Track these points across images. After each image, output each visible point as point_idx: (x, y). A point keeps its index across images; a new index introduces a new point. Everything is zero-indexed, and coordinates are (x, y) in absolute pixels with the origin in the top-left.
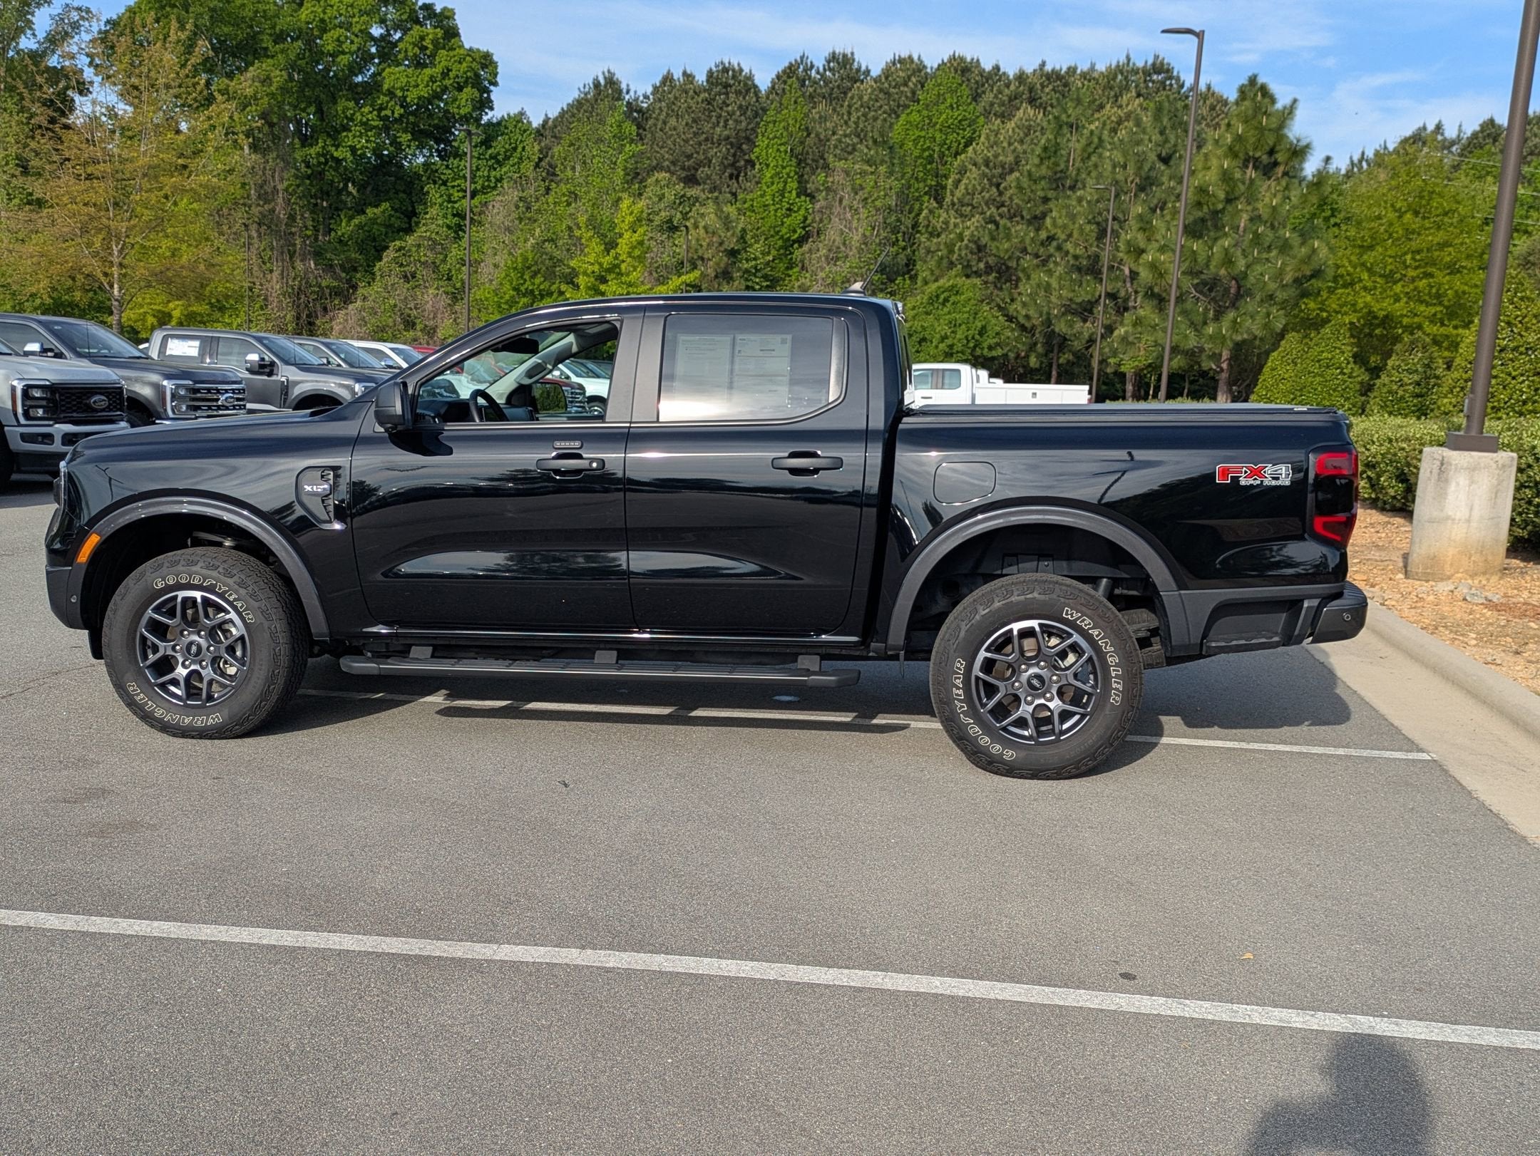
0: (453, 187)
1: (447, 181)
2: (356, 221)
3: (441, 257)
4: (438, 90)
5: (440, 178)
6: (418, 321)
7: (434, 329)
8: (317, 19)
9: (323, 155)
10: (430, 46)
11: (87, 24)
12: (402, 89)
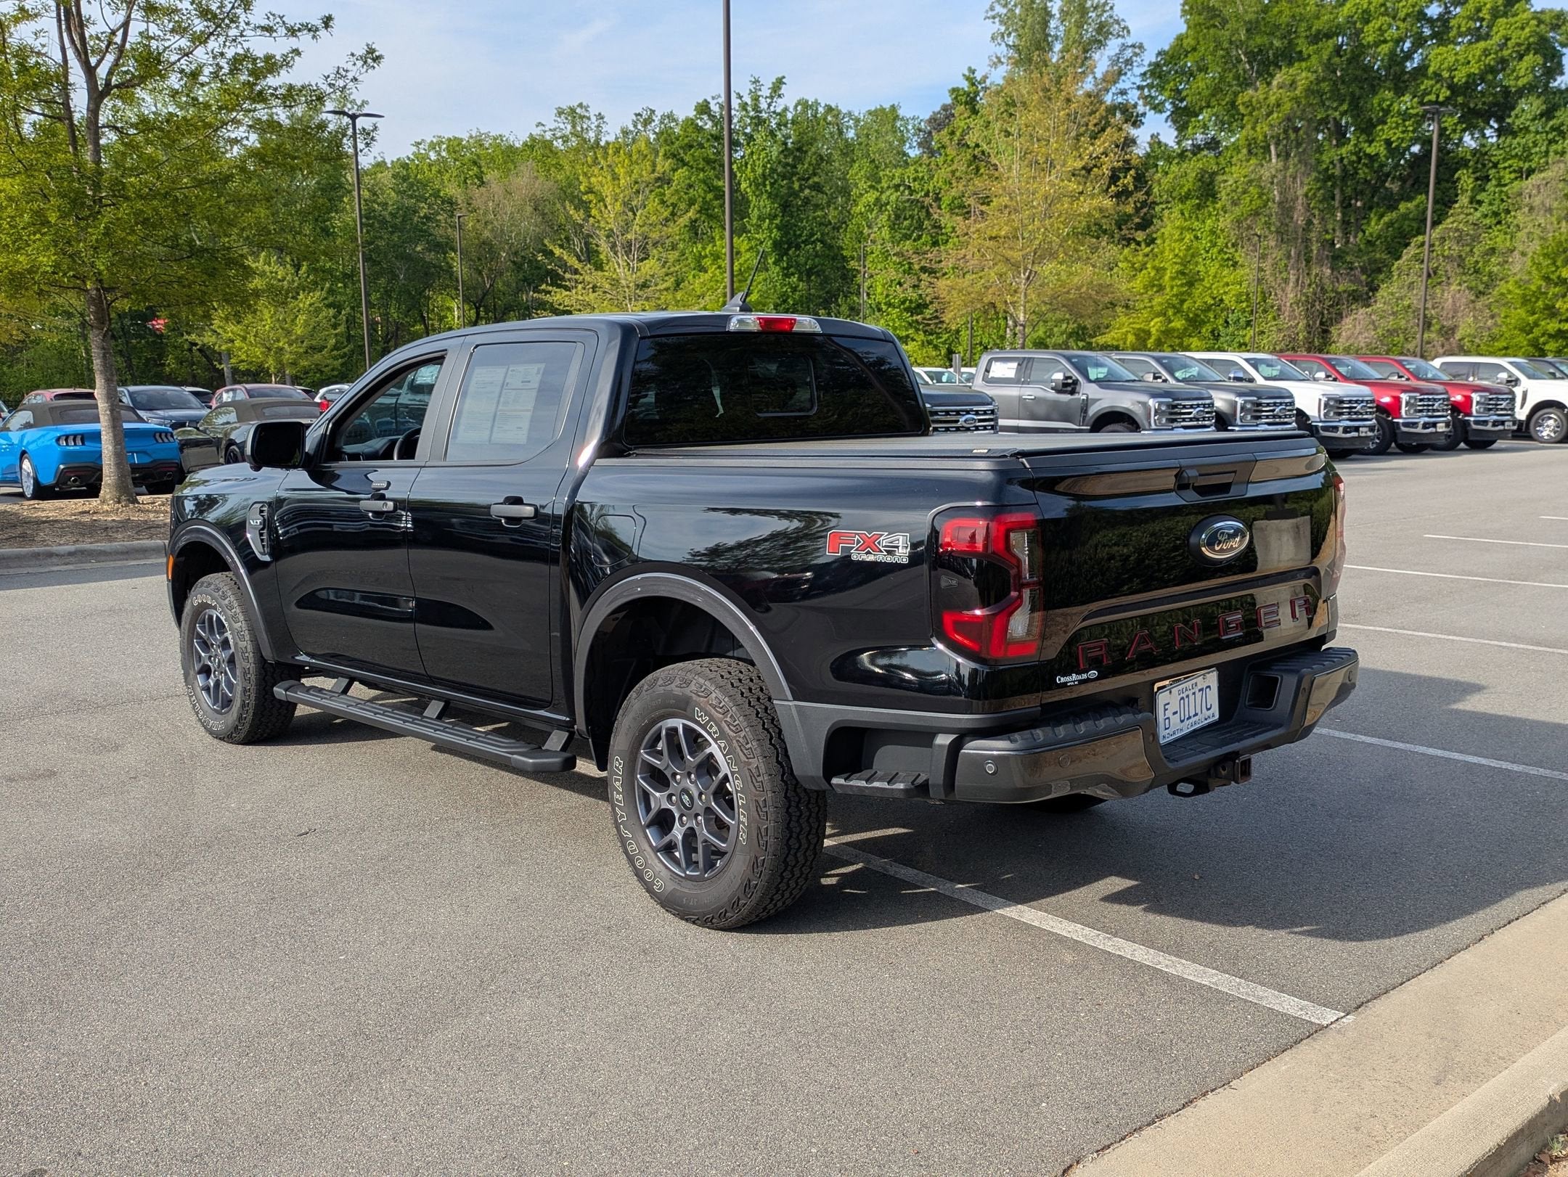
0: (1505, 168)
1: (1498, 163)
2: (1386, 219)
3: (1468, 249)
4: (1492, 63)
5: (1490, 161)
6: (1434, 321)
7: (1453, 330)
8: (1360, 11)
9: (1356, 154)
10: (1487, 17)
11: (1139, 59)
12: (1450, 70)
